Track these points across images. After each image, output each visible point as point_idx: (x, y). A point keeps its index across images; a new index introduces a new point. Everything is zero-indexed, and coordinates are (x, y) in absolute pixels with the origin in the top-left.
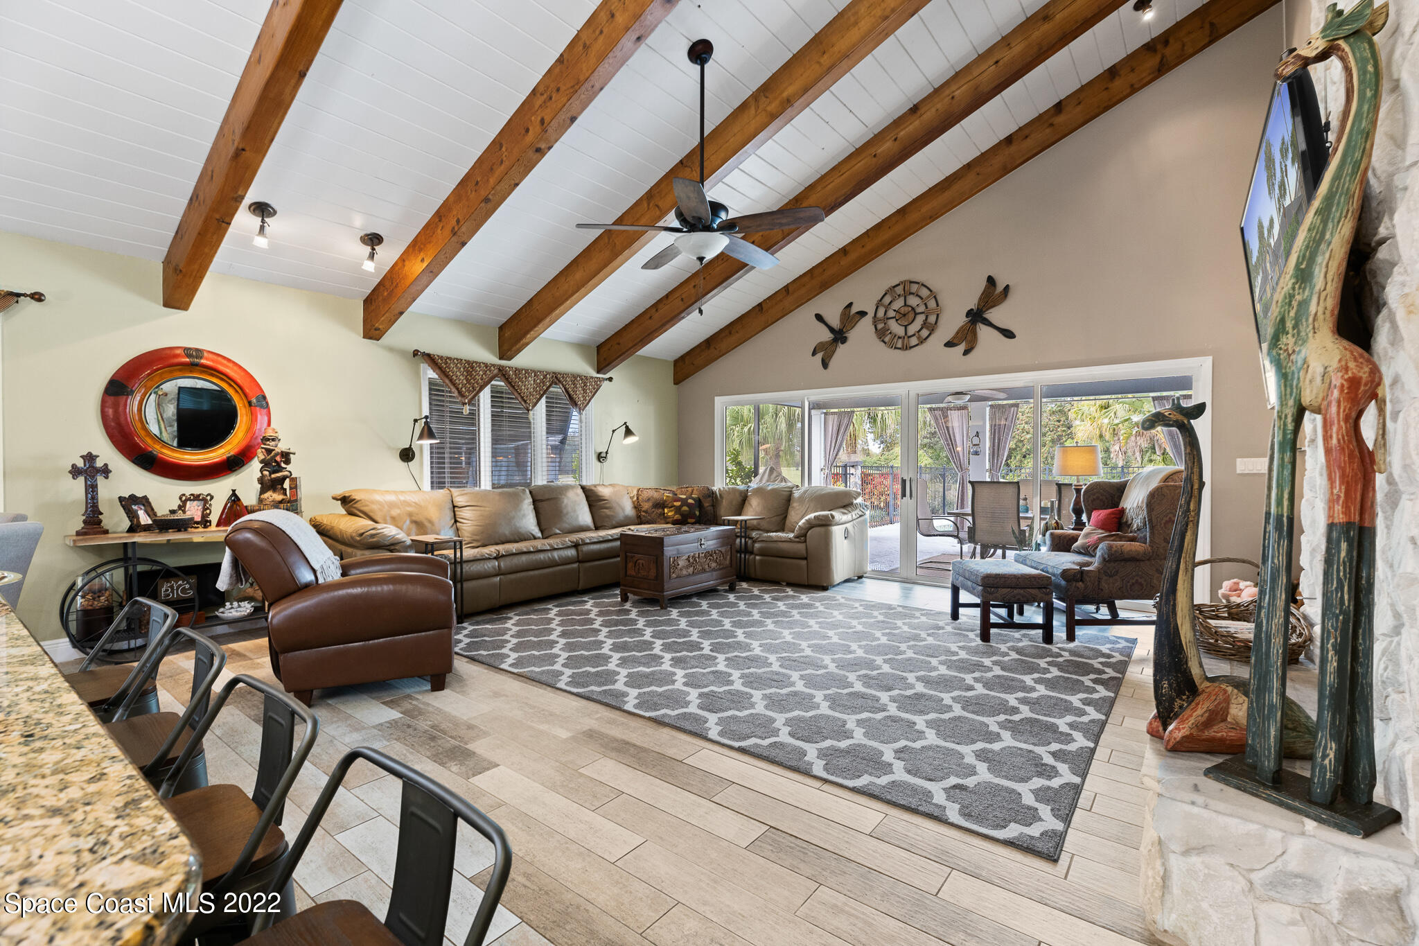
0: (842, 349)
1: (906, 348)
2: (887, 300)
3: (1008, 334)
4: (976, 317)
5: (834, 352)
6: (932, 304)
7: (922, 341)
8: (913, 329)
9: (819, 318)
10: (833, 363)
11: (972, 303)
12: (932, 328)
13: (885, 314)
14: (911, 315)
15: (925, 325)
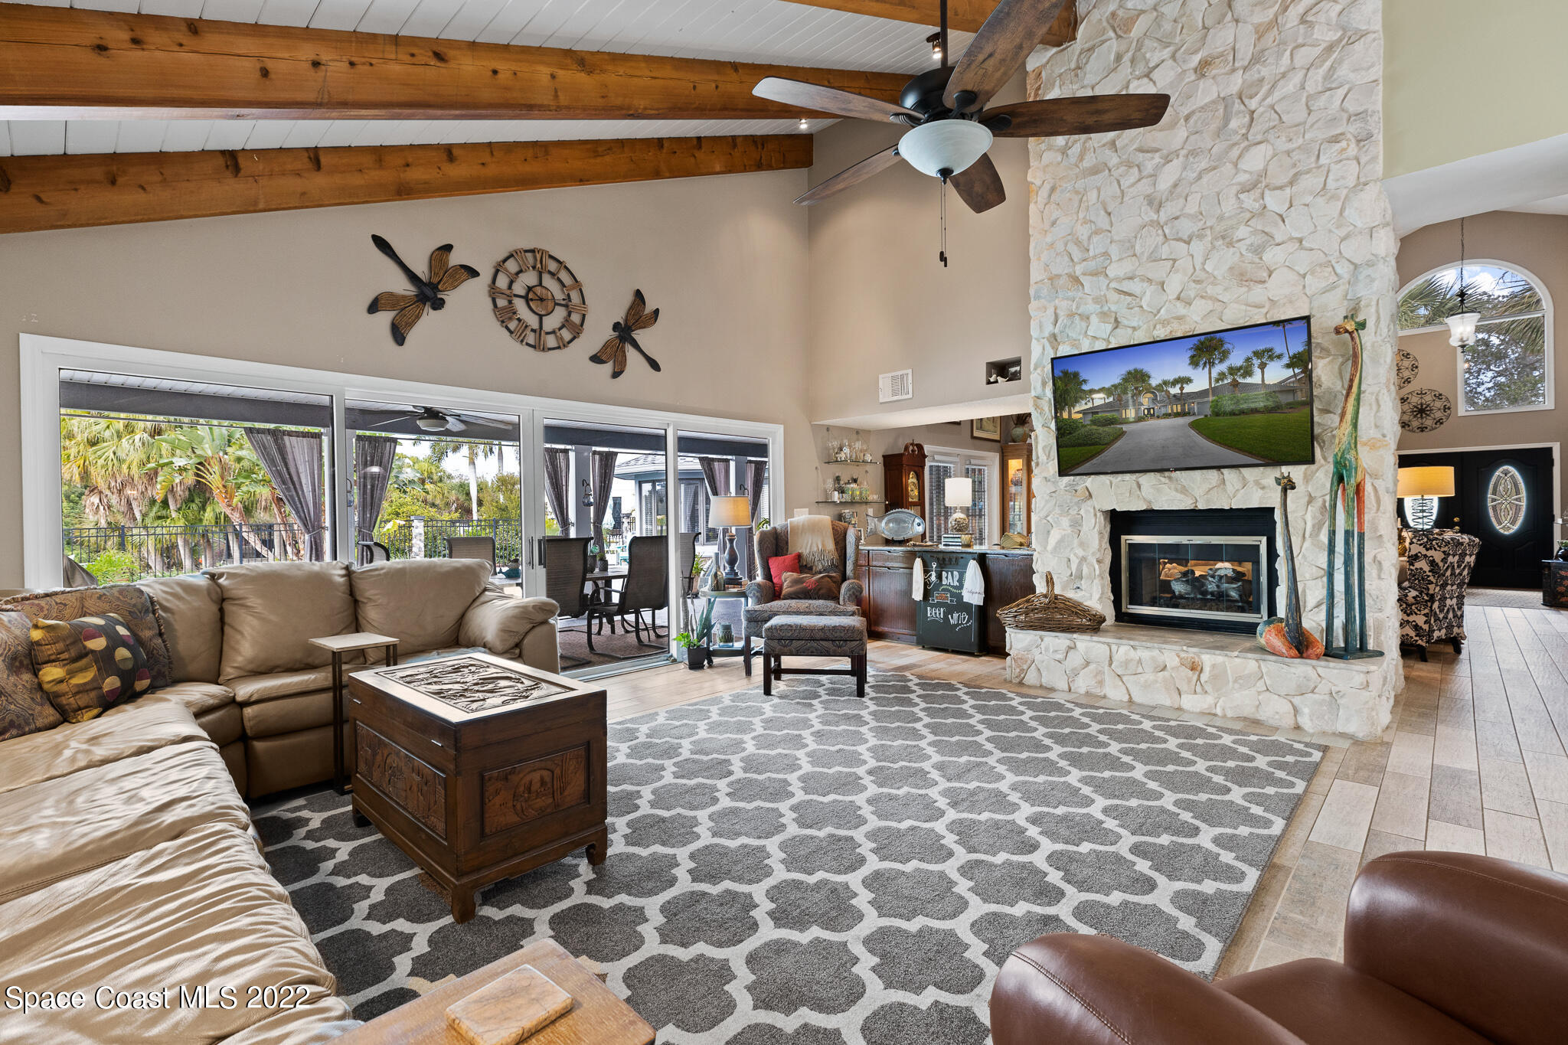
0: (430, 318)
1: (539, 346)
2: (512, 266)
3: (655, 365)
4: (624, 332)
5: (418, 317)
6: (575, 296)
7: (562, 345)
8: (552, 322)
9: (381, 243)
10: (413, 336)
11: (619, 316)
12: (577, 331)
13: (510, 287)
14: (551, 305)
15: (566, 323)
